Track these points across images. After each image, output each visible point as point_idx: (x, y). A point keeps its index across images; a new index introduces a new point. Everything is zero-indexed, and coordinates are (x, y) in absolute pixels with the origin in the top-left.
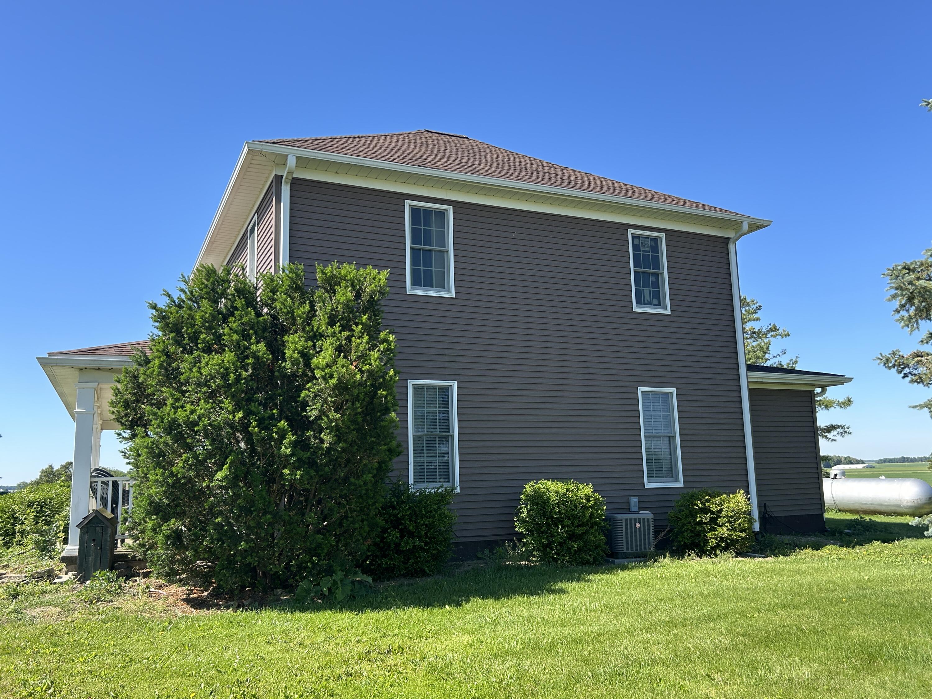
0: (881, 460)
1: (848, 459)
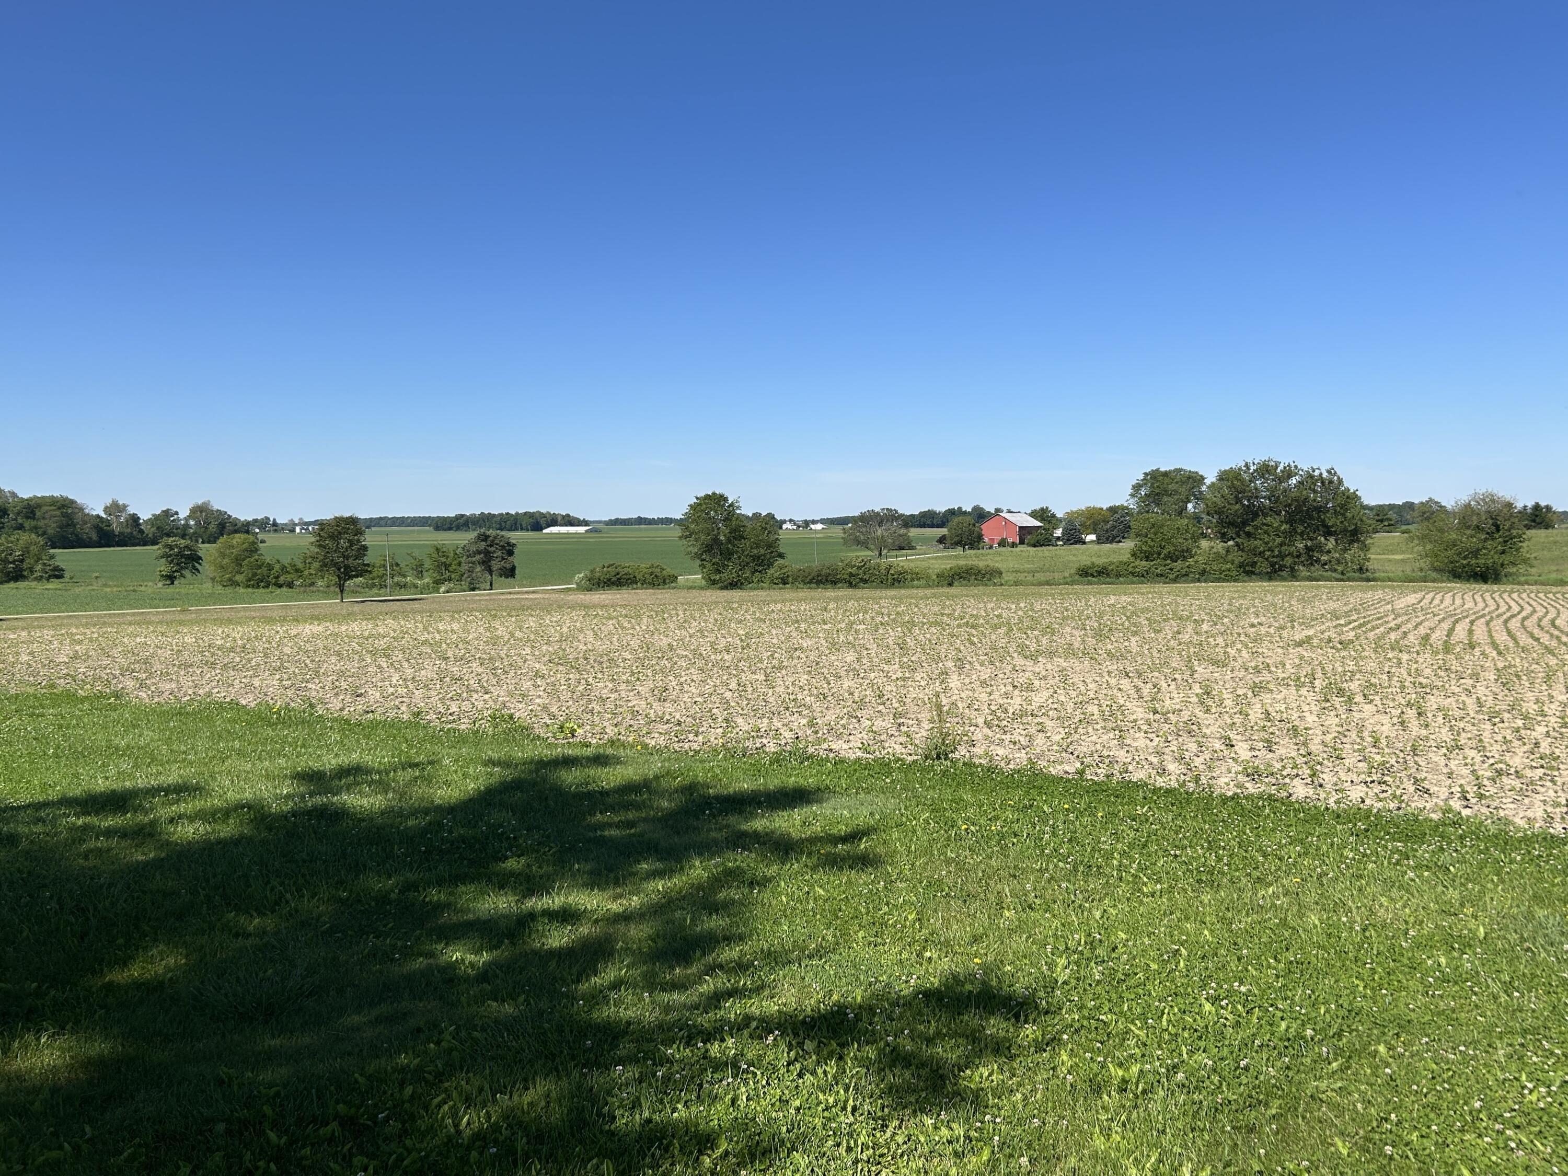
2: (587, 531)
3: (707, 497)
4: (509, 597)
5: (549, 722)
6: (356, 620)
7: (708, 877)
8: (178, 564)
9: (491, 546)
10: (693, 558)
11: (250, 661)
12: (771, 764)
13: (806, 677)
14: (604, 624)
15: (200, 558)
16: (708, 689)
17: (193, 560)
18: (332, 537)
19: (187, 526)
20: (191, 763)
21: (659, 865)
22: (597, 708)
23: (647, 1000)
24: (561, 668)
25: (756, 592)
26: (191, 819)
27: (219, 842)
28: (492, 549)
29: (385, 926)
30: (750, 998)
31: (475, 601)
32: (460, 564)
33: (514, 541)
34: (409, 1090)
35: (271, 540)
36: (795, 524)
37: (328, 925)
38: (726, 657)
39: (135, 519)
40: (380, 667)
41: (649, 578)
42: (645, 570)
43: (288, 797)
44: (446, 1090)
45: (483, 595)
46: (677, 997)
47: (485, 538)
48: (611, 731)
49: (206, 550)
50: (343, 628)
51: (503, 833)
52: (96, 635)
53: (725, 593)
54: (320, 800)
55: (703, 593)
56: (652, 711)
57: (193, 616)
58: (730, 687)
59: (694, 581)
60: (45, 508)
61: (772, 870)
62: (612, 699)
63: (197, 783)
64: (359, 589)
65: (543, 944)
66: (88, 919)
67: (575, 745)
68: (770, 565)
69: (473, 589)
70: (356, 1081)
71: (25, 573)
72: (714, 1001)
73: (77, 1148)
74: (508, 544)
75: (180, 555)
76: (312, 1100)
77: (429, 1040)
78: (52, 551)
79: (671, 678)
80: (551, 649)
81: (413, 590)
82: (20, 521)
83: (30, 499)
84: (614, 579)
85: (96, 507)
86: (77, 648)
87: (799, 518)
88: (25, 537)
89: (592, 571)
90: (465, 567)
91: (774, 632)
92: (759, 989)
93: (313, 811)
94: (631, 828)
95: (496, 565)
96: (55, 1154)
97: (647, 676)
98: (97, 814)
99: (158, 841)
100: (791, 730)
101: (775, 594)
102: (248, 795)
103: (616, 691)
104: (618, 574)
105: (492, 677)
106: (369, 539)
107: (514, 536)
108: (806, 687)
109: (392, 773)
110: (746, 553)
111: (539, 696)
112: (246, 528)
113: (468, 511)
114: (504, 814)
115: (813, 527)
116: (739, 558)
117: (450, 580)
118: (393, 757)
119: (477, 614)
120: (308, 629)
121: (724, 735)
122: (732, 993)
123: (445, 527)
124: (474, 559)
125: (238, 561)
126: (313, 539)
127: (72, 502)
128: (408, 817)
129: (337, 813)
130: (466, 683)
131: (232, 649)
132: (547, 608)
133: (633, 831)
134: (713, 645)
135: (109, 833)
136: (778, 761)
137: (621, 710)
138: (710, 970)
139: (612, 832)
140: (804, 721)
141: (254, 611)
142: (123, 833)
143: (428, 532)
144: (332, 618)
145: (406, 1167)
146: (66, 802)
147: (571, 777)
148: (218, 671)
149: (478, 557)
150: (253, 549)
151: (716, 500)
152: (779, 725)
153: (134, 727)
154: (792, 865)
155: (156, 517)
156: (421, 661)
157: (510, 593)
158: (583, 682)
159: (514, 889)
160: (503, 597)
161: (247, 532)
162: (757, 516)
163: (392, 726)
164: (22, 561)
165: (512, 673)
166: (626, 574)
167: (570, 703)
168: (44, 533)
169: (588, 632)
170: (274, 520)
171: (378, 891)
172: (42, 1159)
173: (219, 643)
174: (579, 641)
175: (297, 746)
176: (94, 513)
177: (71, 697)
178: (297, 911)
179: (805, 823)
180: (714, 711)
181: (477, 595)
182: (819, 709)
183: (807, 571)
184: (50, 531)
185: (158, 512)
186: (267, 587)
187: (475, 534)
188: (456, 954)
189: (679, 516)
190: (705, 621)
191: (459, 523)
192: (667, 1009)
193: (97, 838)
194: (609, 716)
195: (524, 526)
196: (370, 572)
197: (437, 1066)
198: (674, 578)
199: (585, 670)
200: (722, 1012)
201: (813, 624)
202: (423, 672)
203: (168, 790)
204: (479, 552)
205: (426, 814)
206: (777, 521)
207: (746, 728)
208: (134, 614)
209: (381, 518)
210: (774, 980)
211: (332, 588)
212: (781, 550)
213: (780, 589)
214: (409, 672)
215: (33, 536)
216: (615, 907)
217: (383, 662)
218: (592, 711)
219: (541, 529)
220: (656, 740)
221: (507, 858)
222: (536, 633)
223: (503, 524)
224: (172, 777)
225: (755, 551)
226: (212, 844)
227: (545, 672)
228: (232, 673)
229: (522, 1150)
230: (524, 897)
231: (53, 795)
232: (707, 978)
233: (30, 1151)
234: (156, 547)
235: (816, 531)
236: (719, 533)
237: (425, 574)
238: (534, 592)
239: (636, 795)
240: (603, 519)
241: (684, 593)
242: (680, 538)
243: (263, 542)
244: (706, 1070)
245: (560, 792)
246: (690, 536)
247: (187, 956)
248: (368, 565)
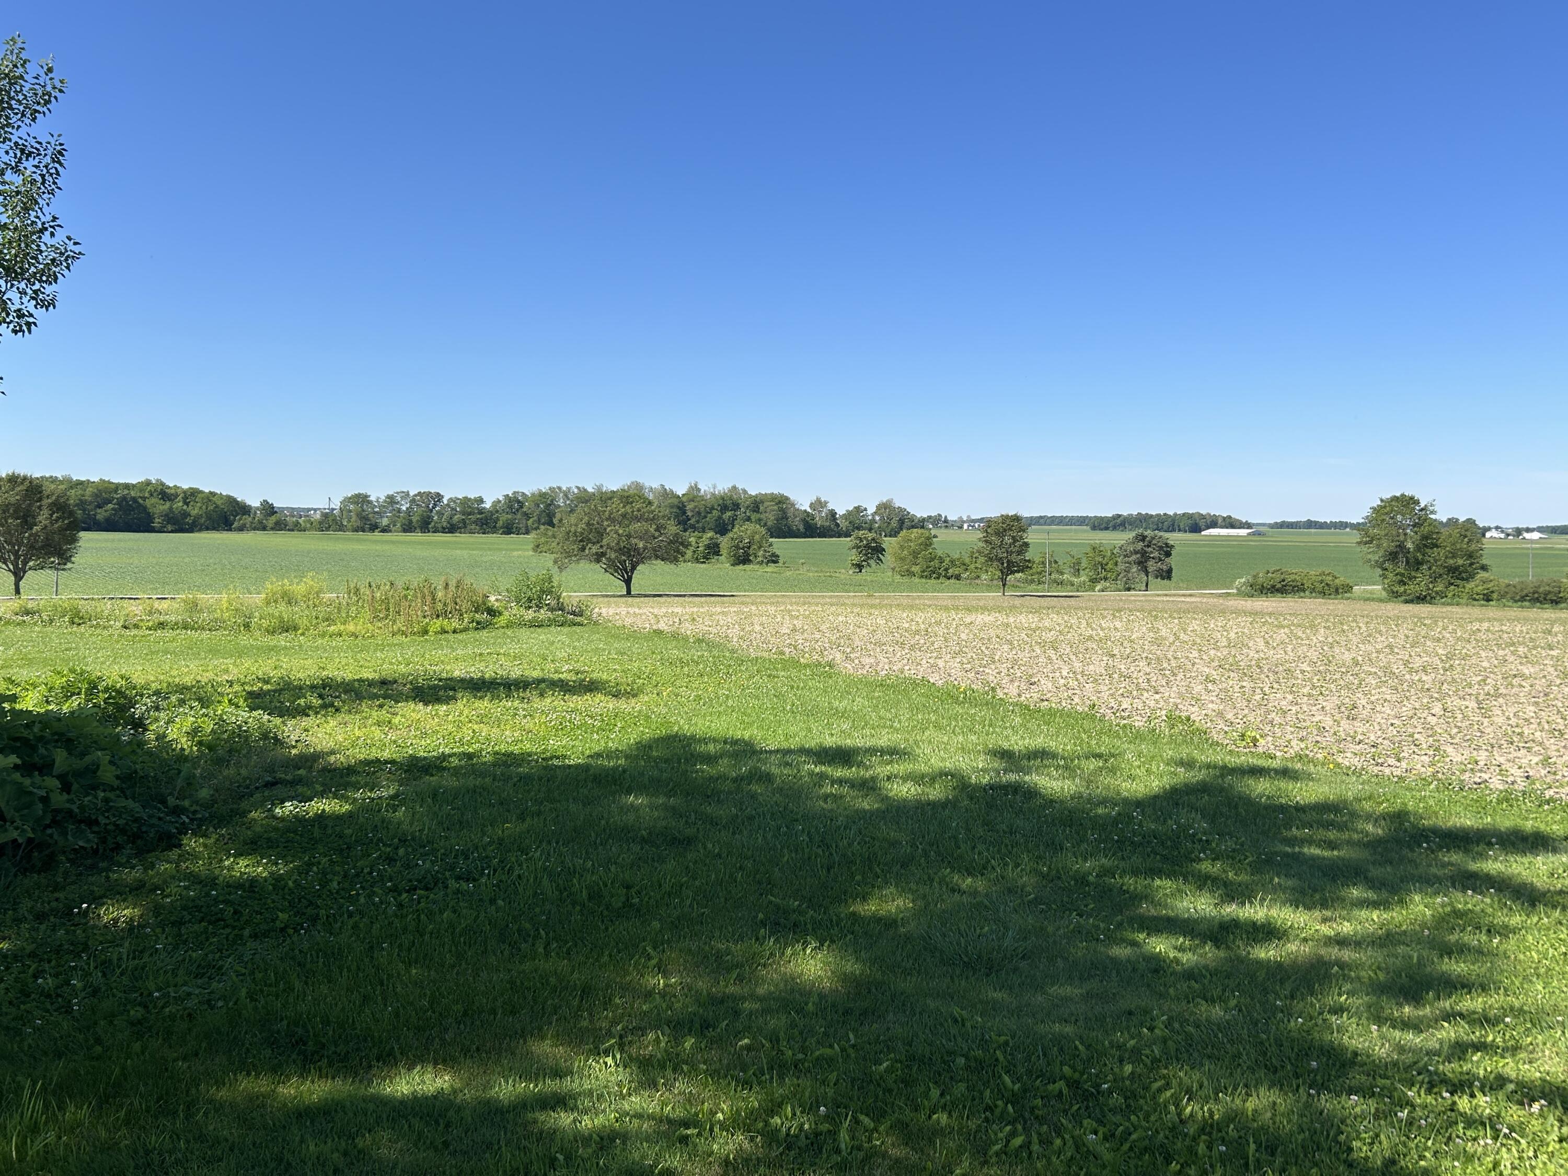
0: (1276, 523)
1: (1228, 521)
2: (1249, 534)
3: (1395, 499)
4: (1165, 599)
5: (1226, 729)
6: (1021, 613)
7: (1433, 916)
8: (866, 555)
9: (1148, 546)
10: (1373, 567)
11: (933, 644)
12: (1499, 802)
13: (1532, 708)
14: (1275, 633)
15: (884, 550)
16: (1406, 710)
17: (878, 551)
18: (998, 533)
19: (873, 521)
20: (897, 730)
21: (1371, 895)
22: (1277, 720)
23: (1375, 1034)
24: (1232, 674)
25: (1449, 608)
26: (906, 778)
27: (929, 803)
28: (1150, 549)
29: (1086, 906)
30: (1503, 1057)
31: (1131, 602)
32: (1116, 564)
33: (1172, 543)
34: (1128, 1069)
35: (942, 536)
36: (1502, 532)
37: (1032, 896)
38: (1424, 678)
39: (833, 514)
40: (1049, 658)
41: (1319, 587)
42: (1314, 578)
43: (984, 770)
44: (1164, 1077)
45: (1138, 595)
46: (1412, 1038)
47: (1143, 538)
48: (1296, 746)
49: (889, 543)
50: (1011, 620)
51: (1194, 835)
52: (807, 613)
53: (1410, 607)
54: (1013, 777)
55: (1383, 605)
56: (1341, 729)
57: (878, 601)
58: (1433, 712)
59: (1372, 592)
60: (767, 504)
61: (1516, 920)
62: (1294, 711)
63: (905, 748)
64: (1018, 584)
65: (1249, 953)
66: (831, 854)
67: (1259, 756)
68: (1471, 576)
69: (1129, 589)
70: (1076, 1048)
71: (751, 558)
72: (1458, 1051)
73: (843, 1050)
74: (1167, 545)
75: (867, 546)
76: (1039, 1056)
77: (1142, 1025)
78: (771, 540)
79: (1359, 695)
80: (1219, 654)
81: (1069, 588)
82: (748, 514)
83: (756, 496)
84: (1279, 586)
85: (804, 503)
86: (795, 622)
87: (1509, 525)
88: (750, 527)
89: (1255, 577)
90: (1121, 567)
91: (1483, 654)
92: (1515, 1050)
93: (1007, 786)
94: (1333, 849)
95: (1152, 566)
96: (828, 1051)
97: (1331, 691)
98: (830, 765)
99: (879, 795)
100: (1520, 768)
101: (1476, 611)
102: (948, 765)
103: (1296, 704)
104: (1283, 581)
105: (1160, 677)
106: (1033, 536)
107: (1174, 538)
108: (1532, 720)
109: (1076, 761)
110: (1439, 563)
111: (1212, 702)
112: (921, 524)
113: (1126, 511)
114: (1193, 815)
115: (1527, 536)
116: (1430, 568)
117: (1106, 579)
118: (1075, 746)
119: (1138, 614)
120: (981, 618)
121: (1432, 764)
122: (1480, 1047)
123: (1102, 527)
124: (1130, 559)
125: (915, 554)
126: (981, 536)
127: (787, 498)
128: (1098, 805)
129: (1030, 792)
130: (1135, 681)
131: (917, 632)
132: (1209, 612)
133: (1335, 853)
134: (1406, 663)
135: (841, 781)
136: (1507, 800)
137: (1304, 724)
138: (1449, 1016)
139: (1312, 851)
140: (1535, 759)
141: (928, 599)
142: (852, 783)
143: (1085, 531)
144: (999, 609)
145: (1134, 1141)
146: (803, 751)
147: (1261, 788)
148: (907, 651)
149: (1134, 557)
150: (928, 543)
151: (1407, 502)
152: (1502, 760)
153: (849, 693)
154: (1540, 919)
155: (849, 513)
156: (1088, 656)
157: (1166, 595)
158: (1258, 691)
159: (1212, 891)
160: (1158, 599)
161: (923, 527)
162: (1452, 522)
163: (1069, 715)
164: (749, 548)
165: (1181, 676)
166: (1293, 581)
167: (1246, 711)
168: (765, 525)
169: (1258, 640)
170: (946, 517)
171: (1076, 871)
172: (818, 1053)
173: (907, 625)
174: (1249, 648)
175: (984, 726)
176: (803, 508)
177: (794, 663)
178: (1003, 878)
179: (1553, 875)
180: (1416, 736)
181: (1132, 595)
182: (1554, 747)
183: (1519, 587)
184: (769, 523)
185: (851, 509)
186: (938, 578)
187: (1133, 534)
188: (1161, 945)
189: (1357, 519)
190: (1394, 637)
191: (1117, 523)
192: (1401, 1049)
193: (832, 786)
194: (1292, 729)
195: (1182, 527)
196: (1031, 568)
197: (1153, 1051)
198: (1348, 588)
199: (1259, 679)
200: (1470, 1066)
201: (1535, 648)
202: (1091, 667)
203: (883, 752)
204: (1136, 552)
205: (1116, 805)
206: (1479, 528)
207: (1459, 758)
208: (831, 597)
209: (1041, 517)
210: (1531, 1044)
211: (995, 582)
212: (1484, 561)
213: (1483, 605)
214: (1077, 665)
215: (758, 526)
216: (1326, 930)
217: (1051, 653)
218: (1271, 722)
219: (1200, 532)
220: (1347, 760)
221: (1200, 860)
222: (1202, 637)
223: (1160, 525)
224: (884, 740)
225: (1451, 562)
226: (923, 805)
227: (1215, 677)
228: (919, 653)
229: (1253, 1156)
230: (1223, 902)
231: (793, 744)
232: (1446, 1024)
233: (807, 1043)
234: (849, 539)
235: (1532, 541)
236: (1406, 540)
237: (1082, 572)
238: (1191, 595)
239: (1335, 815)
240: (1268, 522)
241: (1359, 605)
242: (1359, 543)
243: (935, 536)
244: (1457, 1123)
245: (1248, 802)
246: (1371, 542)
247: (913, 901)
248: (1029, 561)
